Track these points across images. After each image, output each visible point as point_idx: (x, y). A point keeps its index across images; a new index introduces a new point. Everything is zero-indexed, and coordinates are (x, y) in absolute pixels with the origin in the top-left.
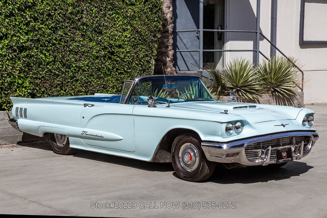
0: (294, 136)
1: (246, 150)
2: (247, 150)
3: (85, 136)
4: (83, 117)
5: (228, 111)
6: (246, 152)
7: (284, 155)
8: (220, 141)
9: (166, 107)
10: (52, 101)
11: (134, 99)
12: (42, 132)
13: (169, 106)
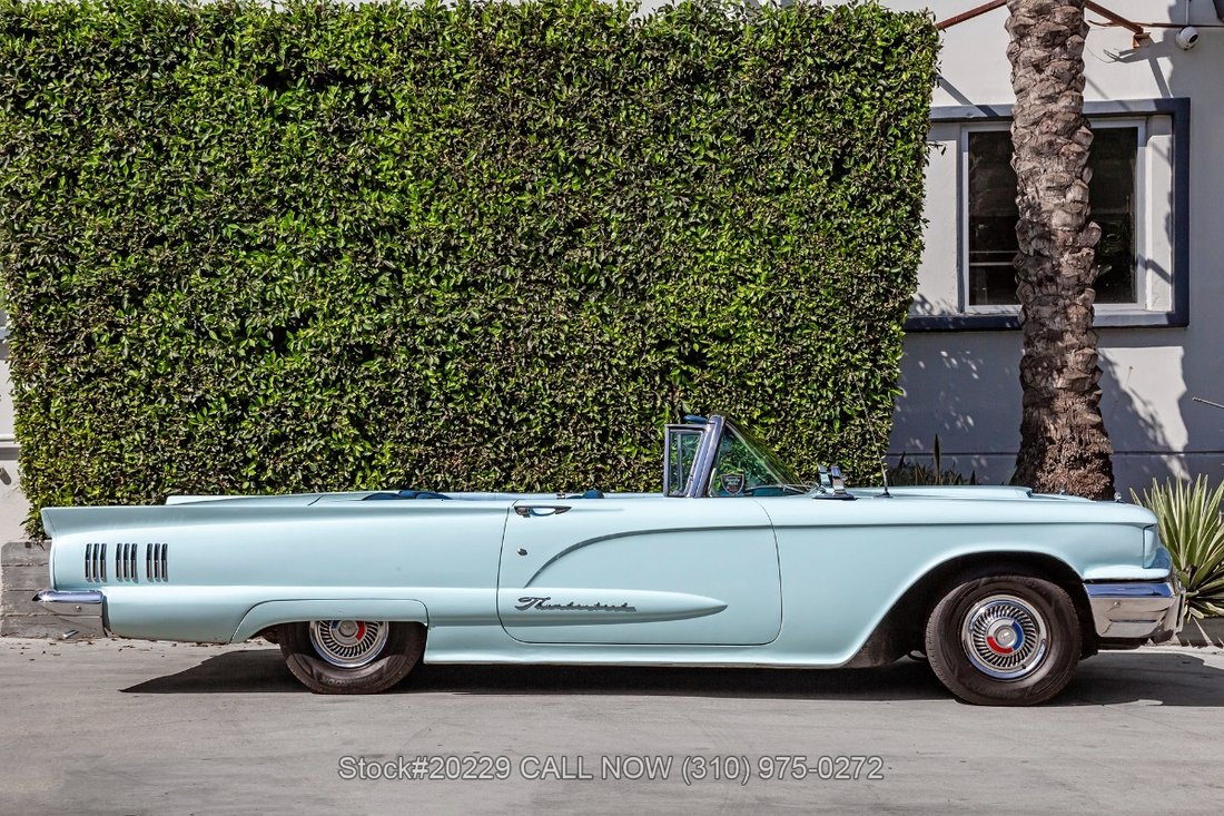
4: (523, 553)
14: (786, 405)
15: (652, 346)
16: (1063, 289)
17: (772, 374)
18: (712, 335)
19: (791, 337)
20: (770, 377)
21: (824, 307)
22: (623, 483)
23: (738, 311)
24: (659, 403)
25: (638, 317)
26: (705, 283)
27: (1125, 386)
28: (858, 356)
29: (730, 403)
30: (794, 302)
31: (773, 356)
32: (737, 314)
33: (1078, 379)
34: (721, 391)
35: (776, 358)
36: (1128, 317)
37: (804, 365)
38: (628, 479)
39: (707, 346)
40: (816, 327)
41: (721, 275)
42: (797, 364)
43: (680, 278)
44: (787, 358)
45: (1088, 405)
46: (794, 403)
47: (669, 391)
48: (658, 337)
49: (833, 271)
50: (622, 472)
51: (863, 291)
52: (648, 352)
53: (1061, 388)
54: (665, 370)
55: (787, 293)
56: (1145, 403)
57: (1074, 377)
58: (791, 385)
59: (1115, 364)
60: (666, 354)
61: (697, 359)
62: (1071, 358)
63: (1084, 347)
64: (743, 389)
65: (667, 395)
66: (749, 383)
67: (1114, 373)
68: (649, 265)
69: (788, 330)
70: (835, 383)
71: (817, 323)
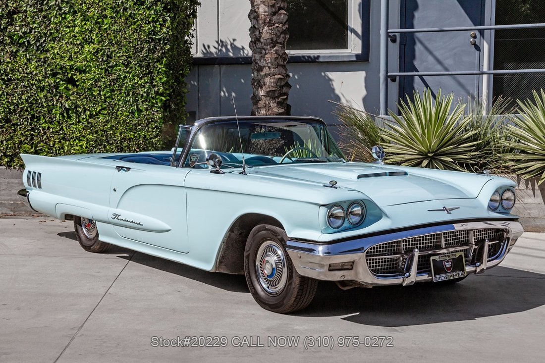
0: (472, 230)
1: (367, 256)
2: (370, 256)
3: (116, 221)
4: (115, 190)
5: (336, 183)
6: (367, 260)
7: (447, 266)
8: (316, 239)
9: (240, 173)
10: (75, 161)
11: (192, 158)
12: (62, 212)
13: (243, 173)
14: (112, 104)
15: (50, 75)
16: (265, 45)
17: (104, 89)
18: (76, 70)
19: (112, 70)
20: (103, 90)
21: (125, 56)
22: (43, 141)
23: (86, 57)
24: (55, 102)
25: (42, 60)
26: (71, 43)
27: (337, 92)
28: (142, 81)
29: (87, 103)
30: (112, 53)
31: (104, 80)
32: (85, 59)
33: (270, 91)
34: (82, 97)
35: (105, 81)
36: (338, 56)
37: (118, 84)
38: (45, 139)
39: (75, 75)
40: (122, 65)
41: (78, 39)
42: (116, 84)
43: (59, 41)
44: (110, 82)
45: (277, 104)
46: (116, 104)
47: (60, 97)
48: (52, 70)
49: (128, 38)
50: (42, 136)
51: (143, 48)
52: (48, 77)
53: (263, 96)
54: (57, 86)
55: (108, 49)
56: (347, 101)
57: (268, 90)
58: (114, 95)
59: (333, 80)
60: (57, 78)
61: (71, 81)
62: (268, 80)
63: (276, 74)
64: (92, 96)
65: (59, 99)
66: (94, 93)
67: (333, 85)
68: (45, 34)
69: (110, 67)
70: (133, 94)
71: (122, 63)
